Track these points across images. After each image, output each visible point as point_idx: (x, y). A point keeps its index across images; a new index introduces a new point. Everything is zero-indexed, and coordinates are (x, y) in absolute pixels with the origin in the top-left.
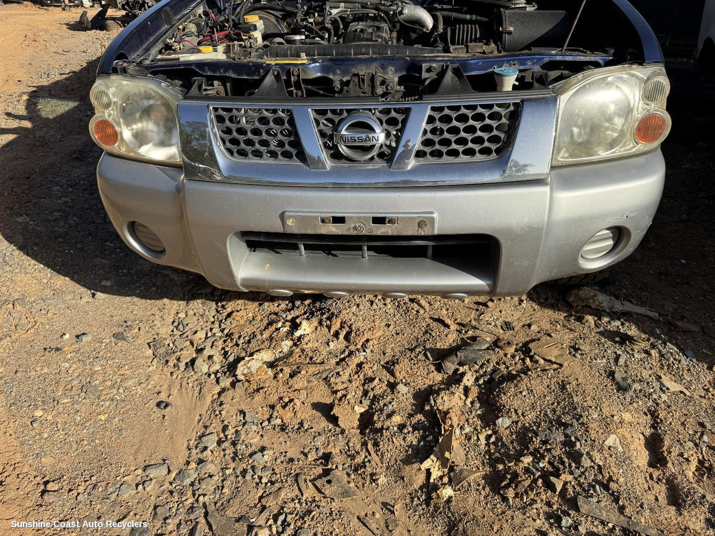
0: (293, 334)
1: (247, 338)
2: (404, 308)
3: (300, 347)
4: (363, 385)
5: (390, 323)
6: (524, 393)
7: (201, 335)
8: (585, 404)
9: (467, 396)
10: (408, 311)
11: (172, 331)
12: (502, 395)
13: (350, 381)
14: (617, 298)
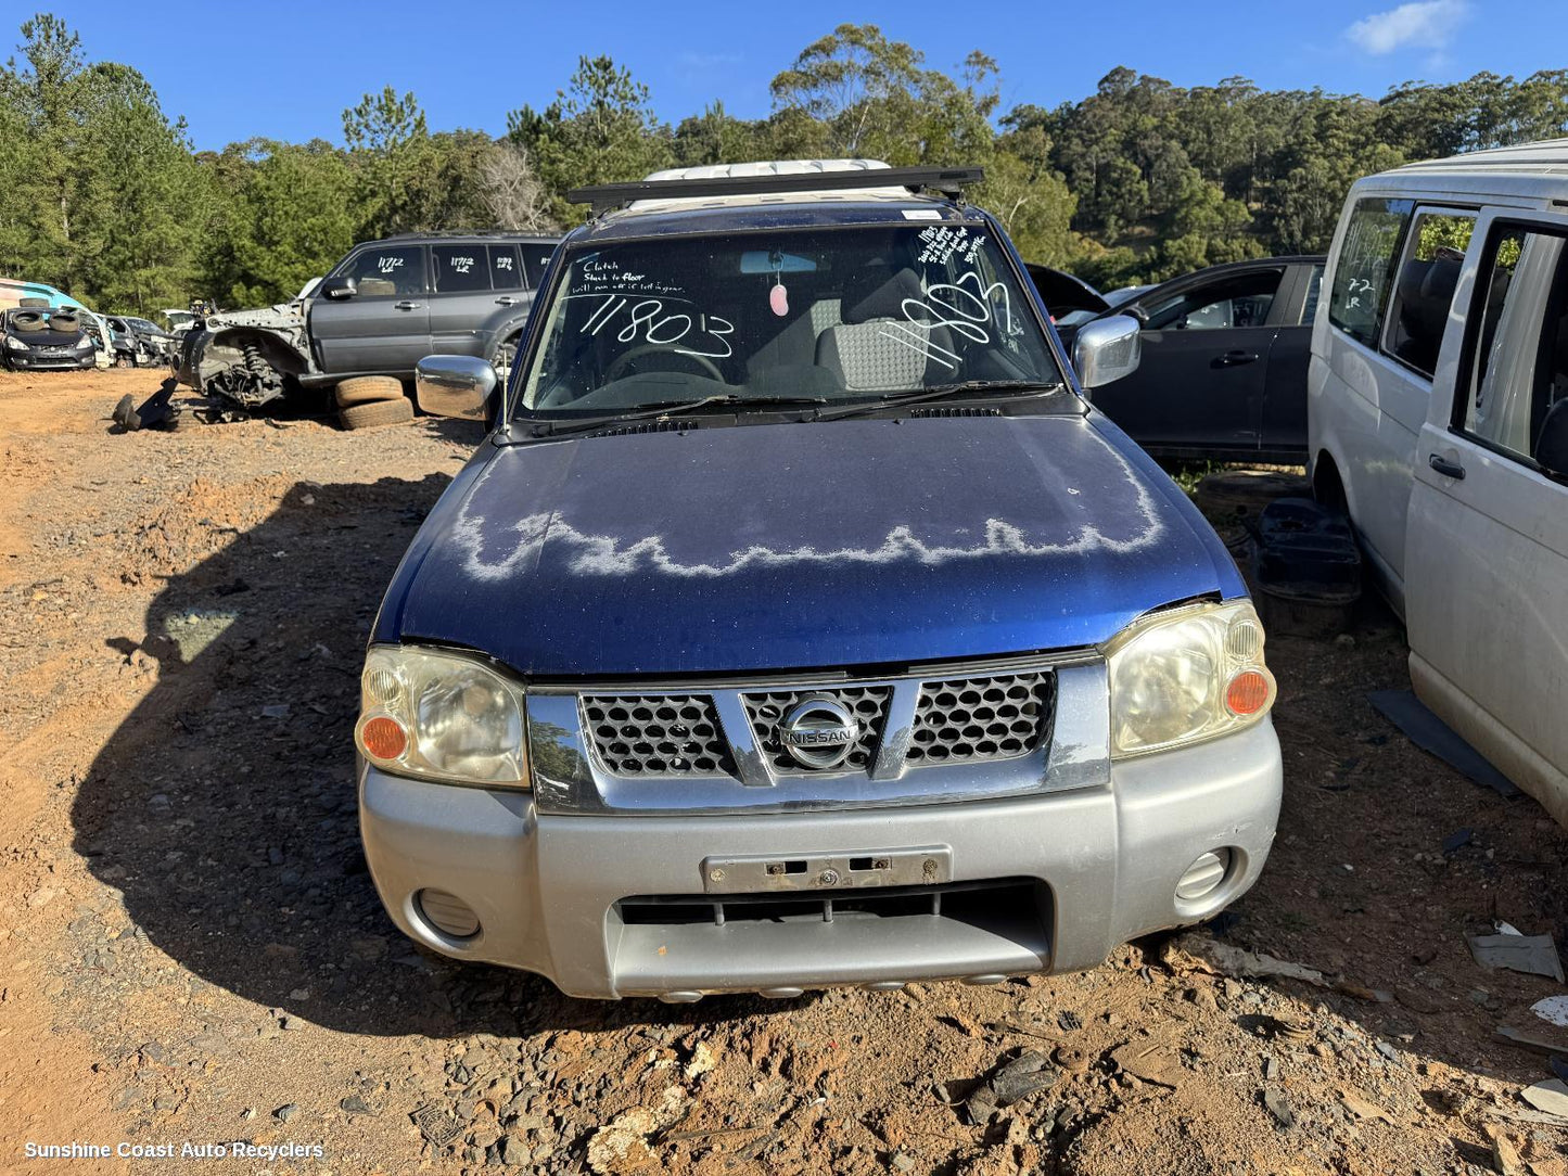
0: (682, 1072)
1: (594, 1088)
2: (881, 1000)
3: (701, 1097)
4: (832, 1163)
5: (859, 1034)
6: (1118, 1148)
7: (504, 1088)
8: (1224, 1158)
9: (1020, 1164)
10: (889, 1007)
11: (448, 1084)
12: (1081, 1155)
13: (807, 1158)
14: (1248, 949)
